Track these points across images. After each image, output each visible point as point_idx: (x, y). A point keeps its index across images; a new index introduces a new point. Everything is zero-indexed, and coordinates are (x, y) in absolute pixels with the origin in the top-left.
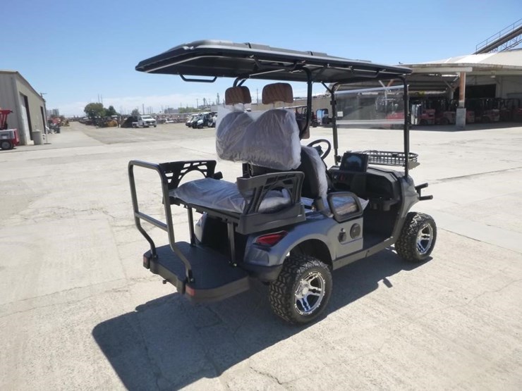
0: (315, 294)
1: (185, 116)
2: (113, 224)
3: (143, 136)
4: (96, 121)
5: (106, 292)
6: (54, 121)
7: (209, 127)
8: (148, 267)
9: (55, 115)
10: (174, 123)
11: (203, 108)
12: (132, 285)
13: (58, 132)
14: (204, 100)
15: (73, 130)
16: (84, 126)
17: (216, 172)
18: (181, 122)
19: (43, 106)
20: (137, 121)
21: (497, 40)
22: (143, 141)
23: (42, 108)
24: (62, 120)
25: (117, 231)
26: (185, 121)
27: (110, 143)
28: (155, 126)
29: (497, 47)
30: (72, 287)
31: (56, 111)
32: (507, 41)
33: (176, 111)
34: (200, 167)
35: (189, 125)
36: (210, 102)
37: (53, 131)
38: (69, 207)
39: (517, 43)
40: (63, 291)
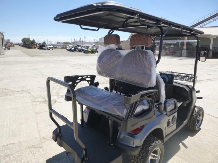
0: (154, 158)
1: (66, 46)
2: (33, 100)
3: (47, 53)
4: (27, 46)
5: (29, 147)
6: (7, 45)
7: (77, 51)
8: (56, 141)
9: (8, 42)
10: (61, 48)
11: (73, 43)
12: (44, 142)
13: (9, 49)
14: (74, 39)
15: (16, 49)
16: (21, 47)
17: (95, 82)
18: (64, 48)
19: (3, 38)
20: (45, 47)
21: (197, 23)
22: (48, 56)
23: (2, 39)
24: (11, 44)
25: (35, 105)
26: (66, 48)
27: (32, 56)
28: (53, 49)
29: (197, 26)
30: (8, 143)
31: (9, 40)
32: (201, 24)
33: (62, 43)
34: (87, 79)
35: (68, 50)
36: (76, 41)
37: (7, 49)
38: (11, 89)
39: (205, 25)
40: (3, 146)
